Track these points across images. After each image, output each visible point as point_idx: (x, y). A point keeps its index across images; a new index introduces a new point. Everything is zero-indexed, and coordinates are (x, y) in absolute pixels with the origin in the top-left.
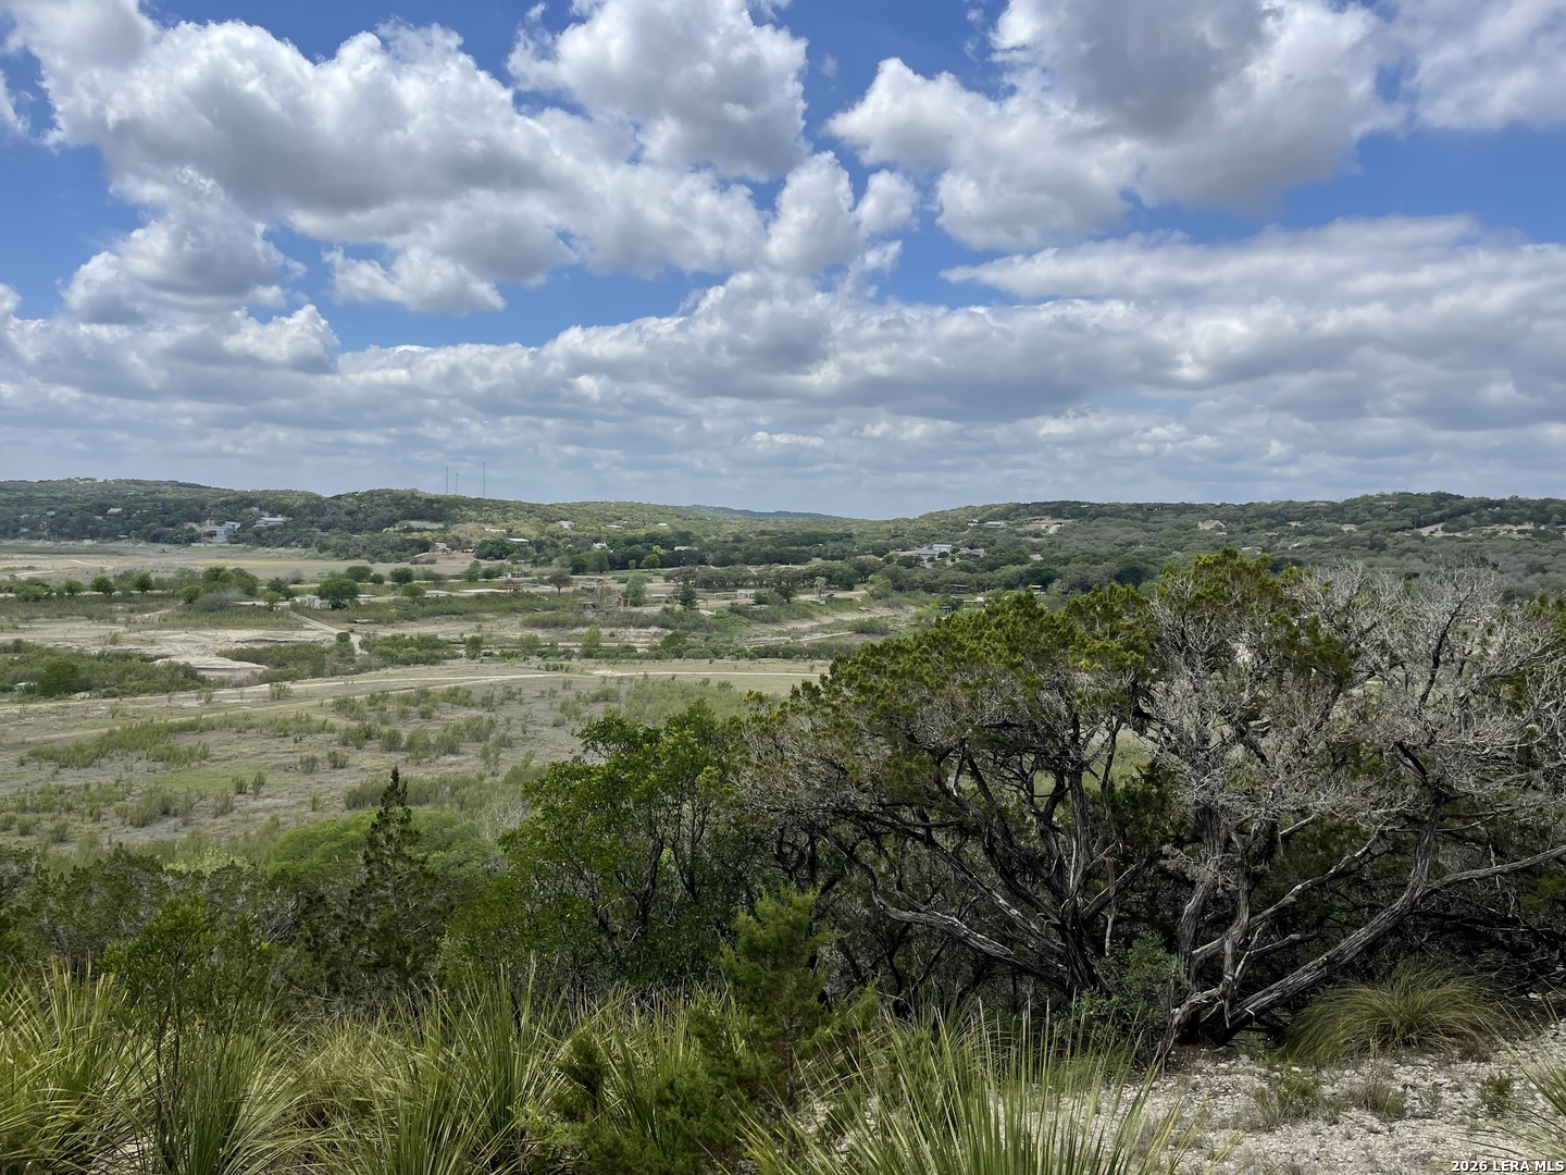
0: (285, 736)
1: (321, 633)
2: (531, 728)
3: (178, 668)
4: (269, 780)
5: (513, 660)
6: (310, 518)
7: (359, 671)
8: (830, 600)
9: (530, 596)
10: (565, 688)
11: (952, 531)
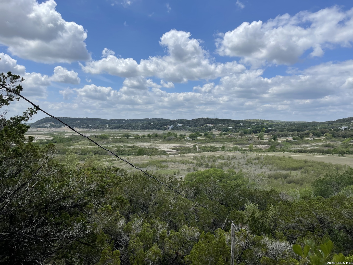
0: (184, 164)
1: (190, 145)
3: (162, 151)
4: (180, 172)
5: (232, 151)
6: (187, 124)
7: (199, 152)
8: (314, 139)
9: (235, 138)
10: (247, 157)
11: (347, 123)
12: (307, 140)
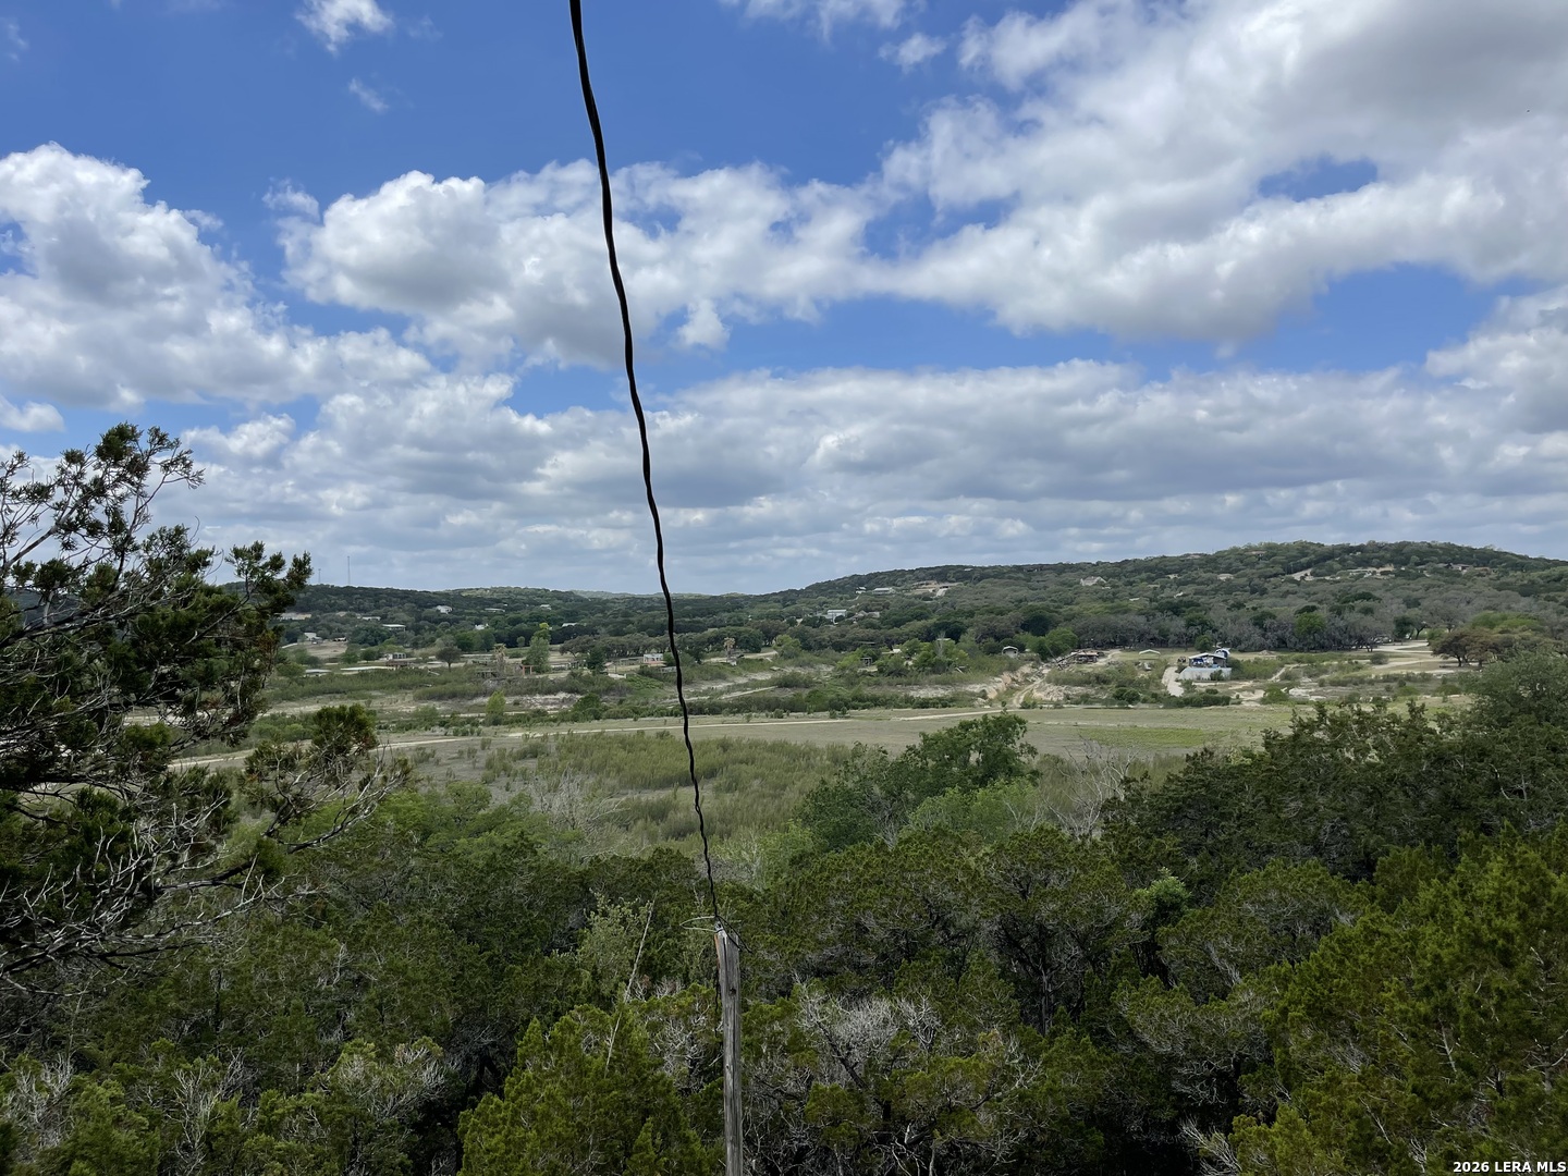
5: (413, 730)
8: (741, 661)
9: (421, 672)
10: (483, 748)
11: (841, 599)
12: (717, 665)
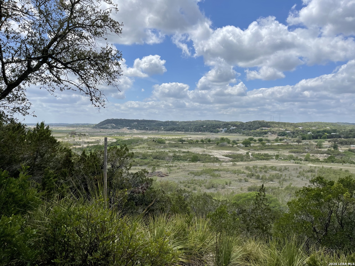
0: (235, 174)
1: (243, 152)
2: (291, 177)
3: (215, 158)
4: (232, 183)
5: (286, 160)
6: (241, 127)
7: (251, 161)
9: (291, 145)
